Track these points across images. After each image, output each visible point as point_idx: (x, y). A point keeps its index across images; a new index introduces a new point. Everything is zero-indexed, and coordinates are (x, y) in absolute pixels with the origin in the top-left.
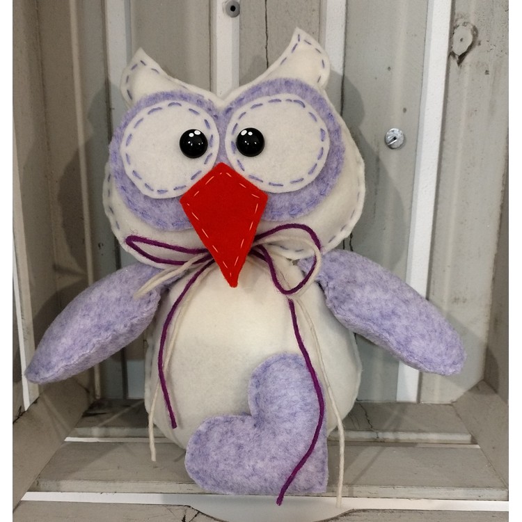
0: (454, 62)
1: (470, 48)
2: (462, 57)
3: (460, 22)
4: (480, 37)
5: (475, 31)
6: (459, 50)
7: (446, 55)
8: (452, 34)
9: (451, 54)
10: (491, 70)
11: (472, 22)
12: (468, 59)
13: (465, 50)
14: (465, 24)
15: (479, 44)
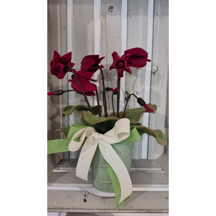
0: (153, 74)
1: (156, 71)
2: (154, 73)
3: (154, 65)
4: (159, 68)
5: (157, 67)
6: (154, 71)
7: (150, 72)
8: (152, 68)
9: (152, 72)
10: (162, 76)
11: (157, 65)
12: (156, 73)
13: (155, 71)
14: (155, 65)
15: (159, 70)
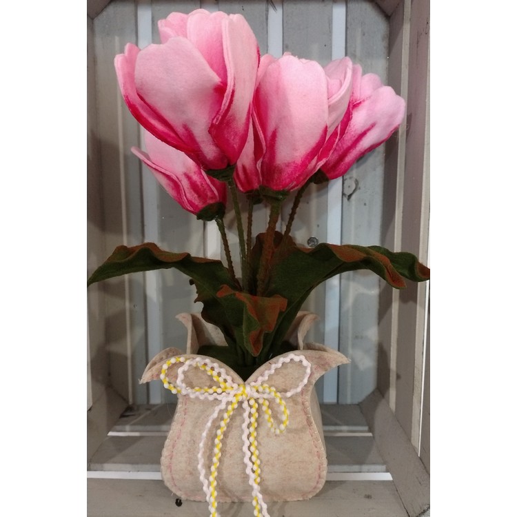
0: (345, 199)
1: (355, 191)
2: (350, 196)
3: (347, 177)
5: (357, 182)
6: (348, 192)
7: (340, 195)
8: (343, 184)
9: (343, 194)
10: (367, 203)
11: (355, 177)
12: (353, 197)
13: (351, 192)
14: (350, 178)
15: (360, 189)
